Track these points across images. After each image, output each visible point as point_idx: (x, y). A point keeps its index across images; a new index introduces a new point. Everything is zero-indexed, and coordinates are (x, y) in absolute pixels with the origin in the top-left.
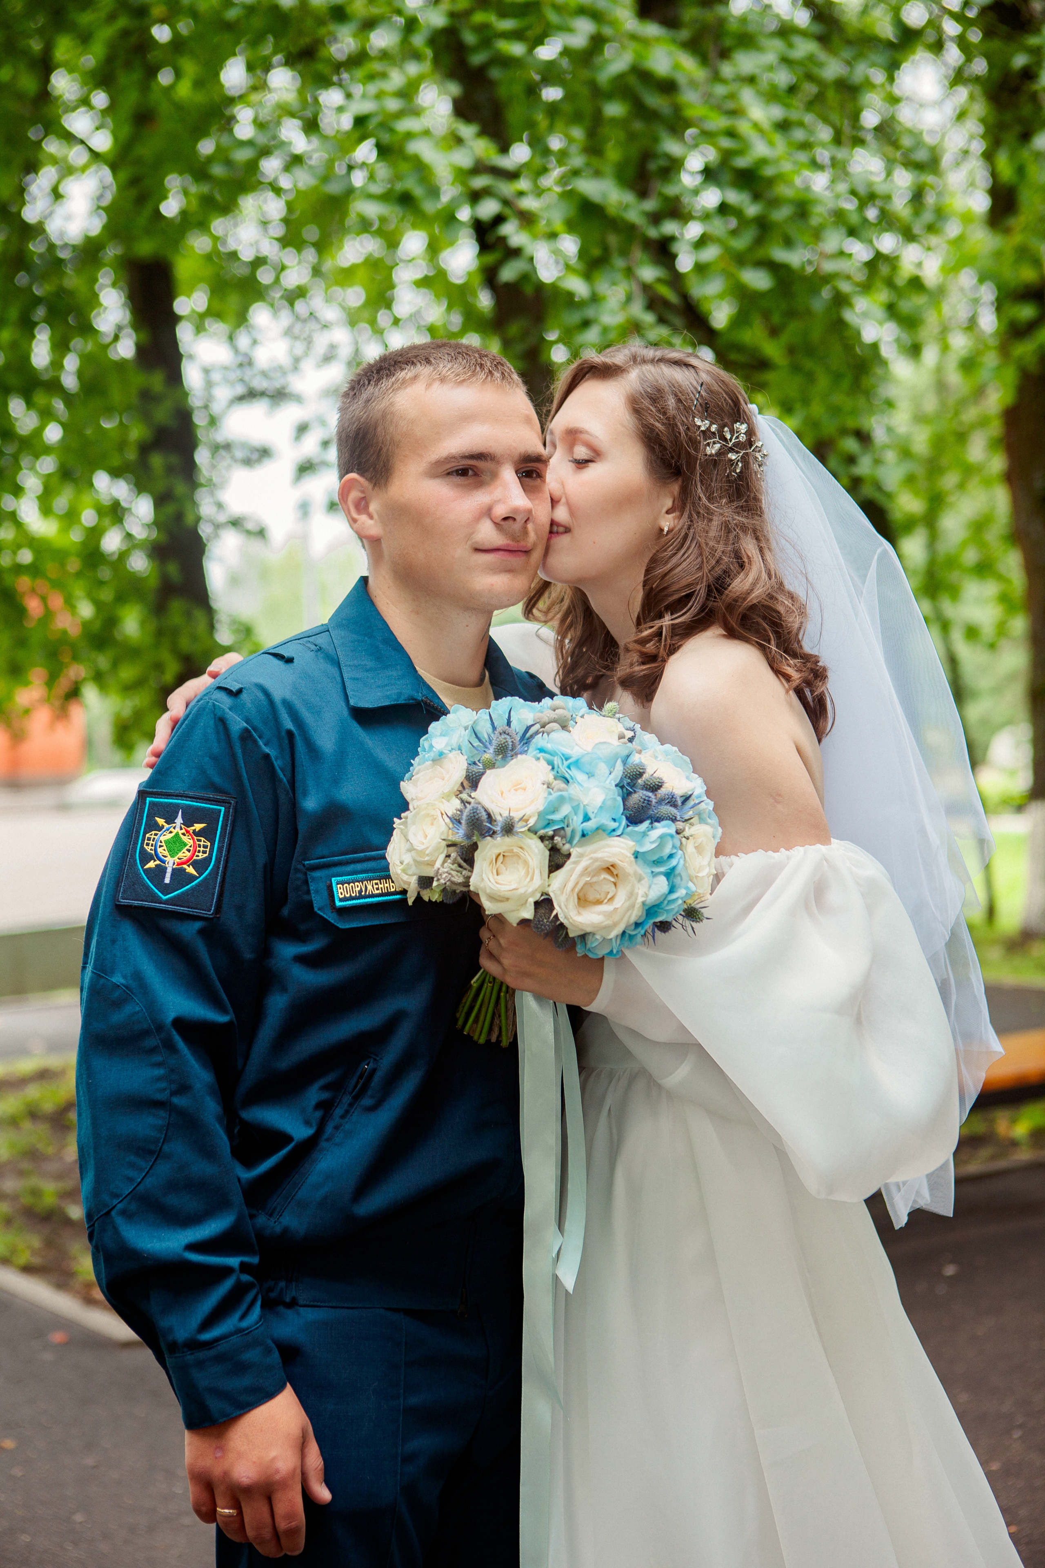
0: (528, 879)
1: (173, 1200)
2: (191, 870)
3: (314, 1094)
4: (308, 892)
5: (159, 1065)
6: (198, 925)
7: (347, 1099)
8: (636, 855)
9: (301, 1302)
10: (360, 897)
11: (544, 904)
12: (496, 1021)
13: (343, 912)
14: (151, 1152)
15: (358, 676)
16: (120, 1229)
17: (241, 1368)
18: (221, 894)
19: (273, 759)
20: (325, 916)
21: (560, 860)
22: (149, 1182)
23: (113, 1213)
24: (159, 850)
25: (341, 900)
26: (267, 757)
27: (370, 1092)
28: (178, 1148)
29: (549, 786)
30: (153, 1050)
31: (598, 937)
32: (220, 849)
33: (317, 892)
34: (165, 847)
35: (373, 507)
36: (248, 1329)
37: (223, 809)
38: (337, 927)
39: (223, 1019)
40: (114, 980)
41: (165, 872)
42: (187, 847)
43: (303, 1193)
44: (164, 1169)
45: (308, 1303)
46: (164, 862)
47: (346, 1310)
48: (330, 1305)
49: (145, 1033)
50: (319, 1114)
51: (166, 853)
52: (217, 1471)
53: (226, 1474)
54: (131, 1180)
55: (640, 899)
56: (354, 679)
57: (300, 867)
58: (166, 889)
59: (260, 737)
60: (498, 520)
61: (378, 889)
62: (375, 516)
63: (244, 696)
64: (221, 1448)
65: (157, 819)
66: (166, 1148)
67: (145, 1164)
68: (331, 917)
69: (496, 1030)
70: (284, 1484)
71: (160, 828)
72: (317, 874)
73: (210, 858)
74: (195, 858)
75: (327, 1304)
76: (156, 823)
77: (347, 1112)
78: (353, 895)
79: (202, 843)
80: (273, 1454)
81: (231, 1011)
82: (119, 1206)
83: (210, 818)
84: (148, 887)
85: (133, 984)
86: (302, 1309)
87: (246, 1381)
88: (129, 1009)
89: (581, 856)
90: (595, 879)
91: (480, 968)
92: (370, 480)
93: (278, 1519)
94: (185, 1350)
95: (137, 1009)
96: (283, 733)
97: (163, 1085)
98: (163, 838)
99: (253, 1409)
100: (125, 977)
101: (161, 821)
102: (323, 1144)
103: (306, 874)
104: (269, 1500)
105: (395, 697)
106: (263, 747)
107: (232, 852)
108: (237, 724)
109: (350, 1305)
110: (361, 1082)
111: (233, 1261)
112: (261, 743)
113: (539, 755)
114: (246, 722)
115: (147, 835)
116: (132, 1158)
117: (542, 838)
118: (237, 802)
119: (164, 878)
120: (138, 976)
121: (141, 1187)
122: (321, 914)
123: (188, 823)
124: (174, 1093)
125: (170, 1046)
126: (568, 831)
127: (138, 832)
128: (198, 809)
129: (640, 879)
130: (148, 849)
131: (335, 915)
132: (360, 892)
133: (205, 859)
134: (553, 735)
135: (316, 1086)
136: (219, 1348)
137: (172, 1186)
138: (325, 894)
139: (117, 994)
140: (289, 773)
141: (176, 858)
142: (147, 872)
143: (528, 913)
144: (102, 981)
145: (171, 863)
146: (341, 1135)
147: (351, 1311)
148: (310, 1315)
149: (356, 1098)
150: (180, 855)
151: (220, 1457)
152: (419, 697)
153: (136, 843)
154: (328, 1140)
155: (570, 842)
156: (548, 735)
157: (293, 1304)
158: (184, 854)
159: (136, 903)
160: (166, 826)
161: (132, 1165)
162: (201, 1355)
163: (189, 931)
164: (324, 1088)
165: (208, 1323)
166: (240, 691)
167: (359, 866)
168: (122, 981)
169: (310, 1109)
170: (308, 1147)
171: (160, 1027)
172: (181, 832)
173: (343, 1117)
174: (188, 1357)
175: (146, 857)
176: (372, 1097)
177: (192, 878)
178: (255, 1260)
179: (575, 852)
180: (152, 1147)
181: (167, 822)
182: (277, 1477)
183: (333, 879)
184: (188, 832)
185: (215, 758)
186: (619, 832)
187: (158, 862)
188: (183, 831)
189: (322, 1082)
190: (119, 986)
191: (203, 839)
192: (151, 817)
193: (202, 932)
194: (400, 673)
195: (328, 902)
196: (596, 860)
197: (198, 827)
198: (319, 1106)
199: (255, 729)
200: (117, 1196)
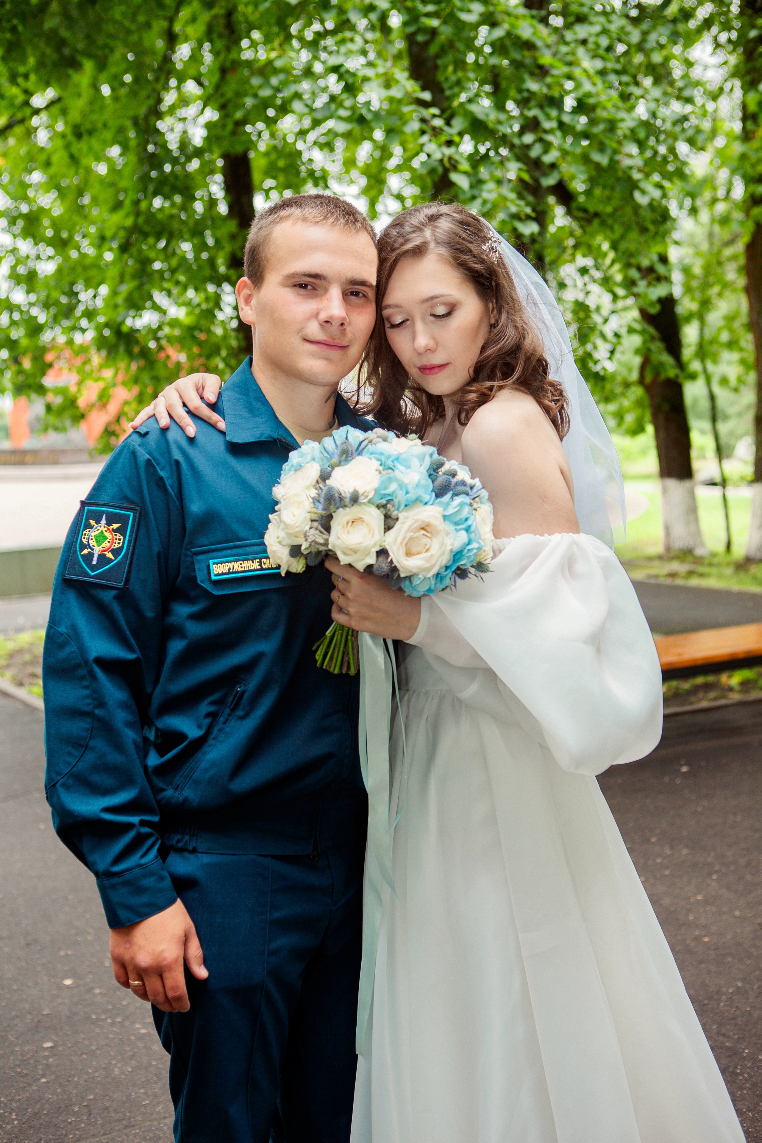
0: (371, 535)
1: (96, 778)
2: (110, 555)
3: (205, 707)
4: (194, 570)
5: (86, 687)
6: (114, 593)
7: (227, 711)
8: (445, 517)
9: (200, 850)
10: (229, 573)
11: (382, 553)
12: (346, 658)
13: (217, 583)
14: (82, 746)
15: (235, 422)
16: (61, 796)
17: (140, 890)
18: (129, 572)
19: (165, 479)
20: (205, 586)
21: (391, 523)
22: (80, 765)
23: (57, 785)
24: (91, 542)
25: (216, 575)
26: (161, 478)
27: (241, 707)
28: (99, 744)
29: (380, 473)
30: (83, 678)
31: (420, 576)
32: (129, 541)
33: (200, 570)
34: (94, 540)
35: (253, 302)
36: (145, 864)
37: (132, 514)
38: (213, 594)
39: (131, 656)
40: (60, 630)
41: (93, 557)
42: (108, 540)
43: (197, 775)
44: (90, 758)
45: (204, 851)
46: (93, 550)
47: (230, 856)
48: (220, 852)
49: (78, 666)
50: (208, 721)
51: (95, 544)
52: (127, 957)
53: (132, 959)
54: (69, 764)
55: (449, 548)
56: (232, 423)
57: (188, 553)
58: (93, 568)
59: (158, 464)
60: (321, 323)
61: (242, 567)
62: (254, 309)
63: (149, 437)
64: (129, 942)
65: (91, 521)
66: (91, 743)
67: (77, 754)
68: (207, 586)
69: (346, 664)
70: (169, 967)
71: (91, 527)
72: (200, 557)
73: (122, 547)
74: (113, 547)
75: (217, 852)
76: (90, 524)
77: (227, 720)
78: (224, 572)
79: (117, 537)
80: (162, 947)
81: (138, 650)
82: (61, 780)
83: (123, 520)
84: (82, 567)
85: (71, 633)
86: (200, 855)
87: (144, 899)
88: (68, 649)
89: (406, 518)
90: (416, 535)
91: (333, 622)
92: (253, 283)
93: (167, 990)
94: (103, 877)
95: (73, 650)
96: (172, 462)
97: (89, 701)
98: (93, 534)
99: (149, 917)
100: (67, 628)
101: (92, 522)
102: (211, 741)
103: (192, 557)
104: (161, 977)
105: (258, 436)
106: (159, 471)
107: (138, 543)
108: (143, 456)
109: (233, 853)
110: (236, 699)
111: (135, 819)
112: (158, 468)
113: (370, 457)
114: (149, 455)
115: (84, 532)
116: (70, 749)
117: (378, 507)
118: (141, 510)
119: (92, 560)
120: (74, 628)
121: (75, 769)
122: (202, 585)
123: (109, 523)
124: (95, 707)
125: (92, 675)
126: (396, 501)
127: (79, 530)
128: (116, 514)
129: (448, 534)
130: (85, 541)
131: (212, 586)
132: (229, 569)
133: (119, 548)
134: (378, 445)
135: (206, 702)
136: (125, 876)
137: (96, 768)
138: (206, 571)
139: (61, 639)
140: (176, 490)
141: (101, 547)
142: (83, 556)
143: (371, 560)
144: (53, 630)
145: (97, 551)
146: (223, 735)
147: (233, 857)
148: (206, 859)
149: (233, 710)
150: (103, 545)
151: (129, 948)
152: (275, 436)
153: (78, 537)
154: (214, 739)
155: (398, 509)
156: (375, 444)
157: (194, 851)
158: (106, 544)
159: (74, 577)
160: (96, 525)
161: (70, 754)
162: (115, 880)
163: (108, 596)
164: (212, 703)
165: (119, 859)
166: (147, 433)
167: (229, 552)
168: (65, 631)
169: (201, 717)
170: (200, 743)
171: (86, 663)
172: (104, 529)
173: (224, 723)
174: (106, 882)
175: (83, 547)
176: (243, 710)
177: (110, 561)
178: (156, 819)
179: (401, 516)
180: (82, 743)
181: (97, 523)
182: (165, 963)
183: (211, 561)
184: (109, 529)
185: (128, 480)
186: (431, 502)
187: (89, 550)
188: (106, 529)
189: (210, 699)
190: (62, 634)
191: (118, 534)
192: (87, 519)
193: (116, 597)
194: (264, 420)
195: (207, 577)
196: (417, 521)
197: (115, 526)
198: (207, 715)
199: (154, 459)
200: (59, 774)
